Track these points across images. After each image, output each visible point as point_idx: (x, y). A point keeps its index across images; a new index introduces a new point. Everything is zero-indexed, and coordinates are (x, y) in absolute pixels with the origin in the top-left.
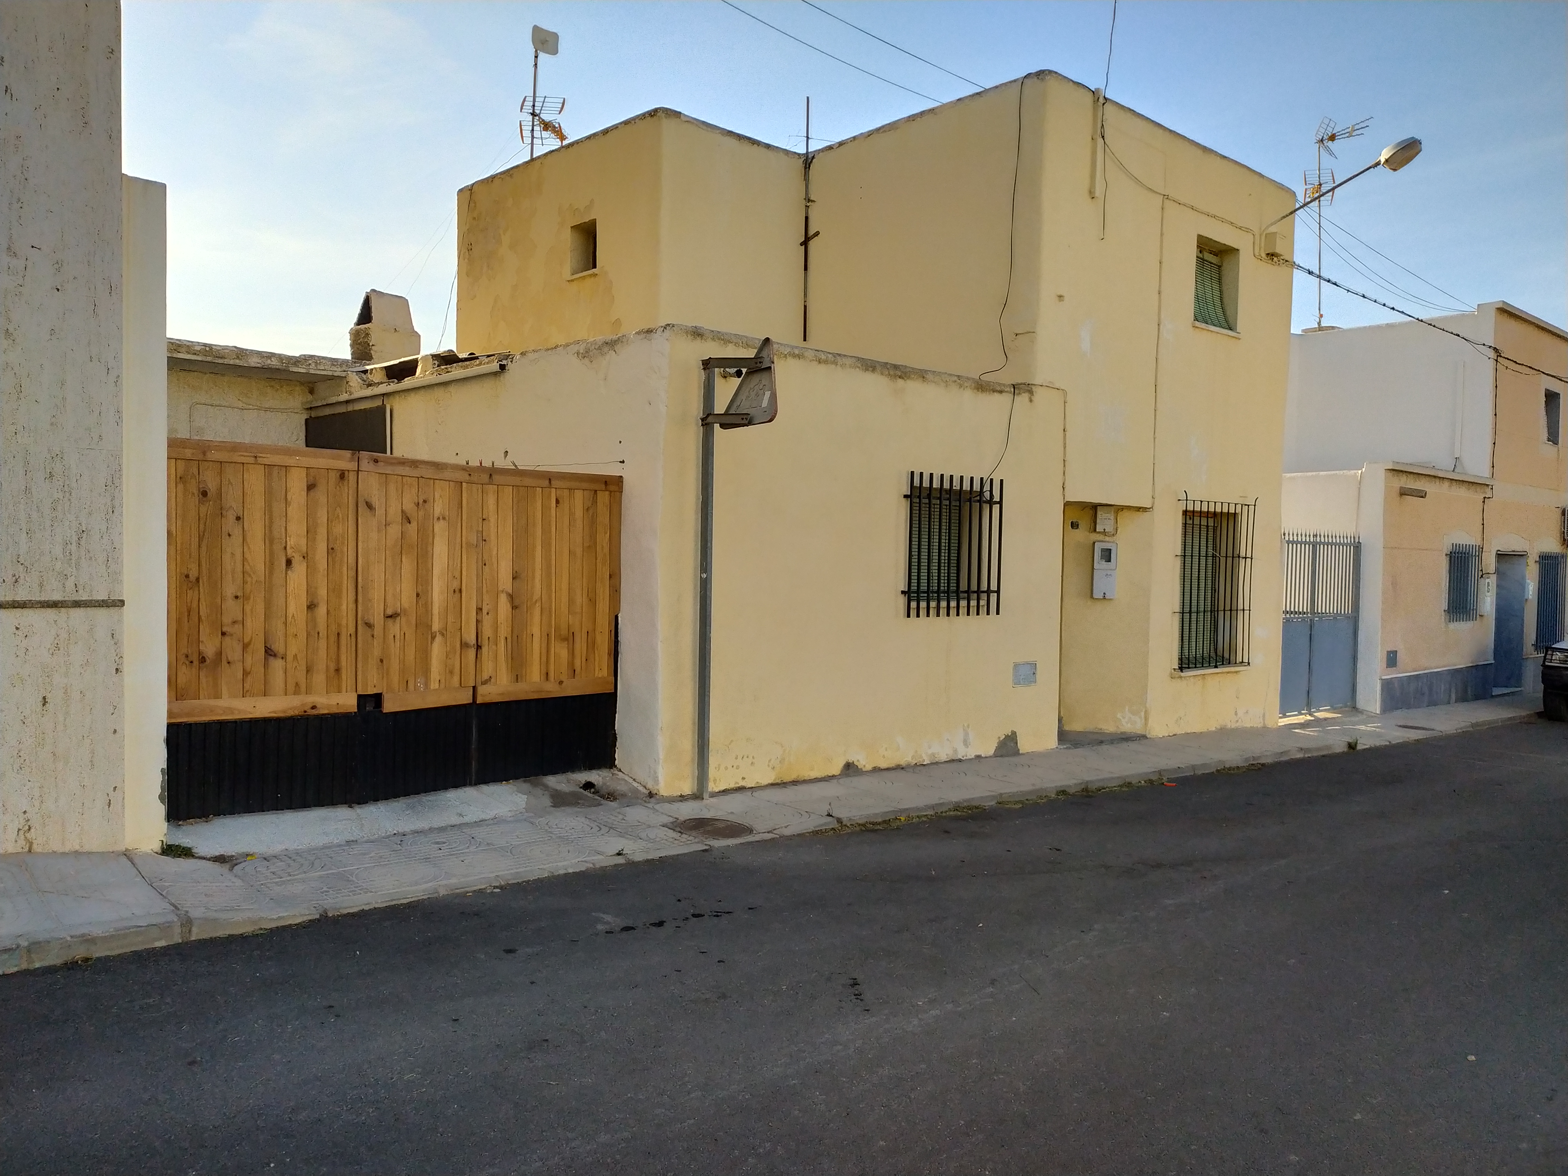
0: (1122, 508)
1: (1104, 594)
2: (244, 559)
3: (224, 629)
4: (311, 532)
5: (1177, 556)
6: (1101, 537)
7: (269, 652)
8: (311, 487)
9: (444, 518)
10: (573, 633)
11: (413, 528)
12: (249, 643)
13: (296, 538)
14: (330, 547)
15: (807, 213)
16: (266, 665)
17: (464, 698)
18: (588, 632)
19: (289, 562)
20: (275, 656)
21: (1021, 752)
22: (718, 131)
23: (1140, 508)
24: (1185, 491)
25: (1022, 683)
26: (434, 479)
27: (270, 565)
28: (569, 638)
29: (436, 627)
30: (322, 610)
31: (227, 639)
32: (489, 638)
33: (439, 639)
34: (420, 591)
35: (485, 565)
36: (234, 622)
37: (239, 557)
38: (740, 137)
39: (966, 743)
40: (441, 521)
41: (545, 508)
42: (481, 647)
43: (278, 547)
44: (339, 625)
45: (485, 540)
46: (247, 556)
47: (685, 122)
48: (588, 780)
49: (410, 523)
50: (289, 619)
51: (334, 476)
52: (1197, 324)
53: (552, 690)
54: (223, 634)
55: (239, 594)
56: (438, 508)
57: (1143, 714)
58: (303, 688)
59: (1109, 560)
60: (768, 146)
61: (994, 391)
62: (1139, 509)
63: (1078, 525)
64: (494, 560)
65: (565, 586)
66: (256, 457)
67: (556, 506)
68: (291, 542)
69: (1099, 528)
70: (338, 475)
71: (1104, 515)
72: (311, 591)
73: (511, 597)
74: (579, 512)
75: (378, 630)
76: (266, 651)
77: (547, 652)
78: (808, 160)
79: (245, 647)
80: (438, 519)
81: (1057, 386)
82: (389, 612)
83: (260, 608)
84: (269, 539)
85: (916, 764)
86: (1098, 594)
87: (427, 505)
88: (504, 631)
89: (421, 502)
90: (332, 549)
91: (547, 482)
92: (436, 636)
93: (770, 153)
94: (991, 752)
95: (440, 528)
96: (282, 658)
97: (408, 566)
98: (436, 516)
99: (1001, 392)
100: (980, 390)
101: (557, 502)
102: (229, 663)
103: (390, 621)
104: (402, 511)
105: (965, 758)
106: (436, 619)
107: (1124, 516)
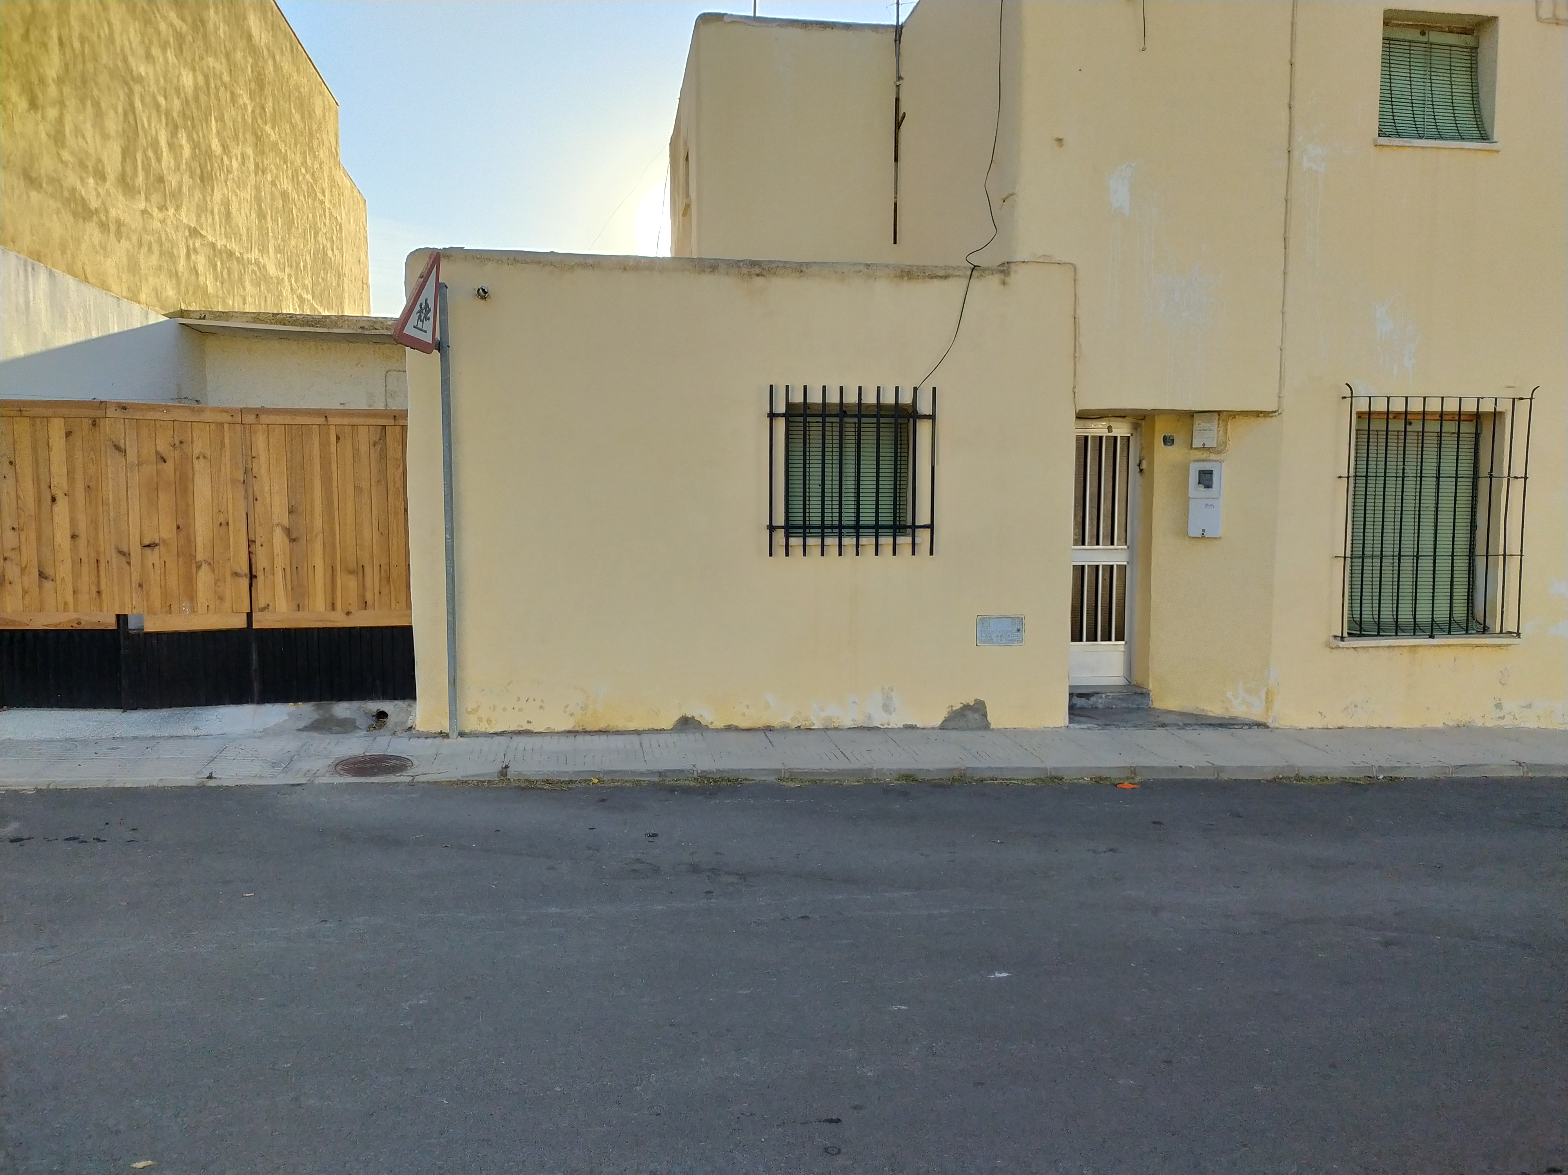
0: (1233, 415)
1: (1204, 530)
2: (18, 497)
3: (5, 555)
4: (70, 474)
5: (1340, 477)
6: (1199, 455)
7: (42, 575)
8: (68, 434)
9: (204, 457)
10: (363, 566)
11: (169, 467)
12: (26, 567)
13: (59, 480)
14: (86, 485)
15: (898, 93)
16: (40, 587)
17: (239, 622)
18: (380, 565)
19: (54, 499)
20: (46, 578)
21: (992, 726)
22: (775, 24)
23: (1261, 412)
24: (1347, 384)
25: (995, 640)
26: (191, 422)
27: (39, 501)
28: (358, 571)
29: (200, 556)
30: (82, 542)
31: (8, 563)
32: (264, 568)
33: (205, 568)
34: (180, 523)
35: (256, 500)
36: (13, 549)
37: (13, 495)
38: (805, 24)
39: (887, 708)
40: (201, 459)
41: (324, 445)
42: (256, 577)
43: (44, 486)
44: (98, 553)
45: (255, 477)
46: (20, 494)
47: (729, 23)
48: (381, 710)
49: (165, 462)
50: (56, 547)
51: (87, 423)
52: (1383, 140)
53: (339, 620)
54: (5, 559)
55: (15, 527)
56: (198, 448)
57: (1263, 694)
58: (71, 606)
59: (1209, 486)
60: (847, 26)
61: (932, 277)
62: (1258, 414)
63: (1173, 440)
64: (267, 495)
65: (350, 519)
66: (20, 410)
67: (337, 442)
68: (54, 482)
69: (1197, 443)
70: (90, 422)
71: (1203, 424)
72: (73, 522)
73: (288, 531)
74: (364, 448)
75: (135, 558)
76: (40, 575)
77: (333, 582)
78: (898, 30)
79: (23, 570)
80: (198, 458)
81: (1057, 259)
82: (147, 542)
83: (33, 536)
84: (37, 479)
85: (799, 727)
86: (1195, 531)
87: (184, 446)
88: (281, 562)
89: (177, 443)
90: (88, 487)
91: (324, 419)
92: (201, 565)
93: (850, 33)
94: (937, 722)
95: (199, 465)
96: (53, 580)
97: (165, 500)
98: (195, 456)
99: (946, 277)
100: (906, 278)
101: (338, 438)
102: (10, 583)
103: (148, 551)
104: (157, 452)
105: (886, 726)
106: (200, 548)
107: (1235, 428)
